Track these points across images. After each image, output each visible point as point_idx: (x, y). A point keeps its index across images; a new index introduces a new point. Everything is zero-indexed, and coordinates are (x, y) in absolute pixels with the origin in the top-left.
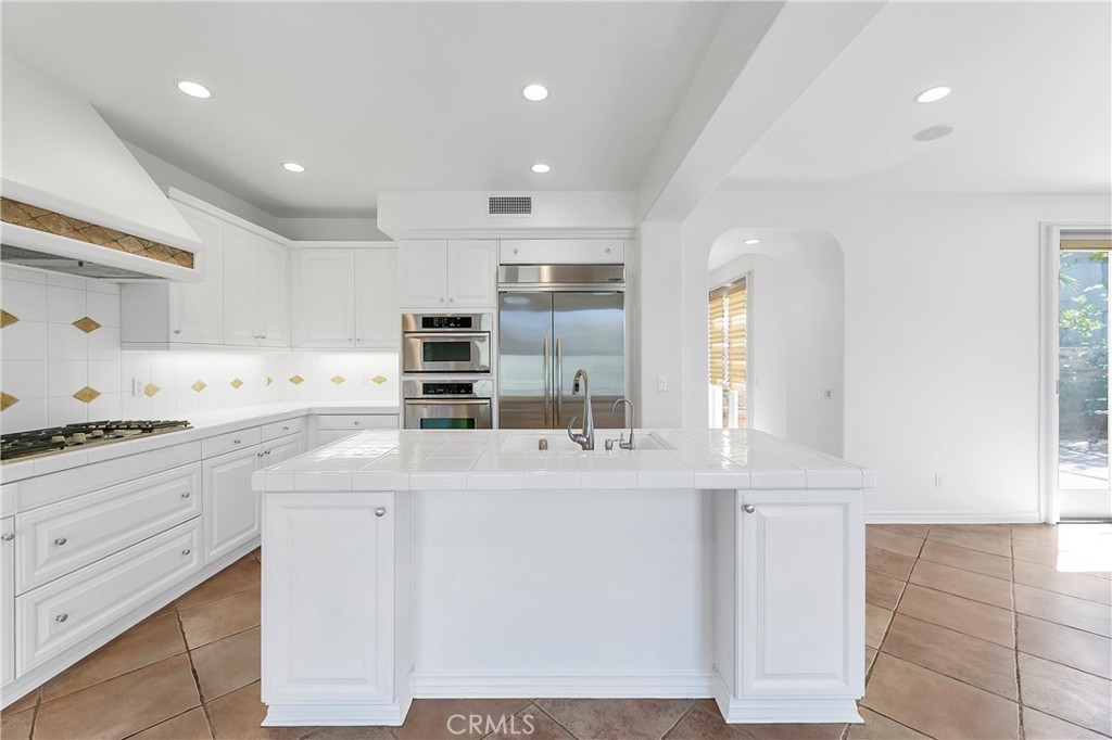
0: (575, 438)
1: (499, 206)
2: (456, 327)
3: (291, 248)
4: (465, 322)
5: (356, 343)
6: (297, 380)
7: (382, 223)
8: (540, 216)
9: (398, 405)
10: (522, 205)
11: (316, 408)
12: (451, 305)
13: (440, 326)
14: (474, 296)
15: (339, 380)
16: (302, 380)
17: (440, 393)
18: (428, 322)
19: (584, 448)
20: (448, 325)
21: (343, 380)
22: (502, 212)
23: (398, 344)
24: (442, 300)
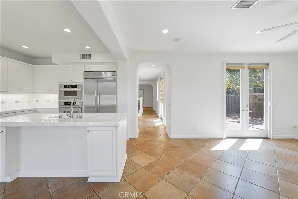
0: (67, 115)
1: (83, 56)
2: (73, 87)
3: (34, 67)
4: (75, 86)
5: (50, 91)
6: (38, 101)
7: (53, 61)
8: (93, 59)
9: (58, 107)
10: (89, 56)
11: (37, 108)
12: (72, 82)
13: (69, 87)
14: (78, 79)
15: (49, 101)
16: (39, 101)
17: (69, 104)
18: (66, 86)
19: (71, 118)
20: (71, 87)
21: (50, 101)
22: (84, 58)
23: (58, 92)
24: (70, 81)
